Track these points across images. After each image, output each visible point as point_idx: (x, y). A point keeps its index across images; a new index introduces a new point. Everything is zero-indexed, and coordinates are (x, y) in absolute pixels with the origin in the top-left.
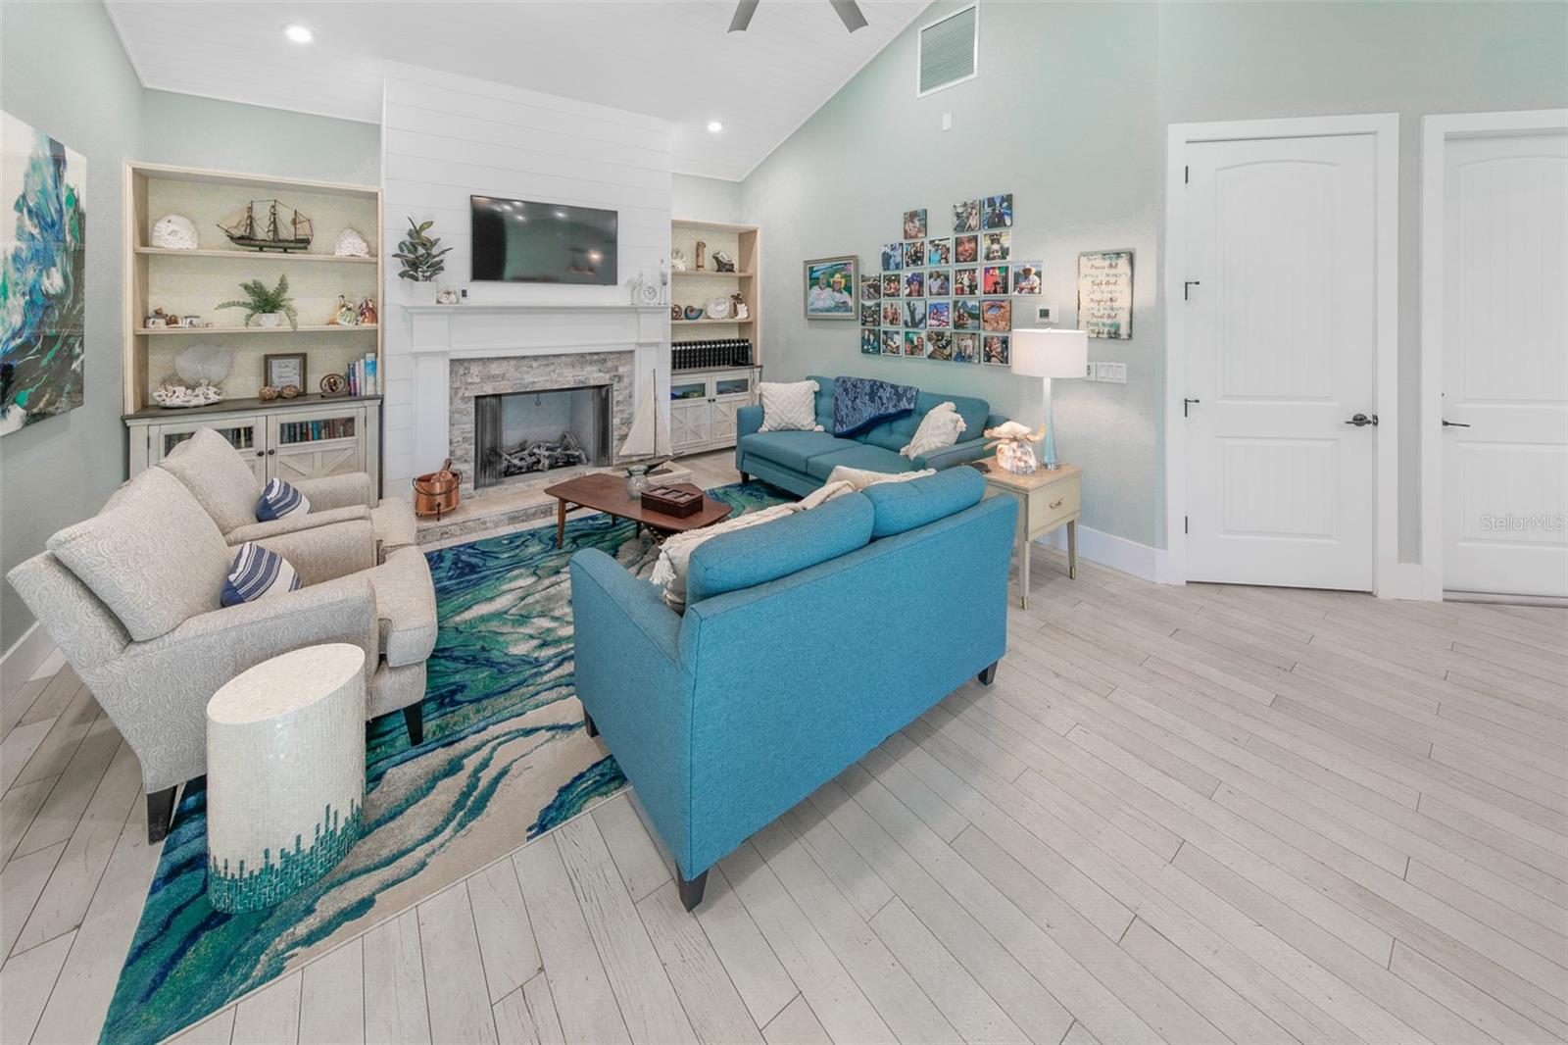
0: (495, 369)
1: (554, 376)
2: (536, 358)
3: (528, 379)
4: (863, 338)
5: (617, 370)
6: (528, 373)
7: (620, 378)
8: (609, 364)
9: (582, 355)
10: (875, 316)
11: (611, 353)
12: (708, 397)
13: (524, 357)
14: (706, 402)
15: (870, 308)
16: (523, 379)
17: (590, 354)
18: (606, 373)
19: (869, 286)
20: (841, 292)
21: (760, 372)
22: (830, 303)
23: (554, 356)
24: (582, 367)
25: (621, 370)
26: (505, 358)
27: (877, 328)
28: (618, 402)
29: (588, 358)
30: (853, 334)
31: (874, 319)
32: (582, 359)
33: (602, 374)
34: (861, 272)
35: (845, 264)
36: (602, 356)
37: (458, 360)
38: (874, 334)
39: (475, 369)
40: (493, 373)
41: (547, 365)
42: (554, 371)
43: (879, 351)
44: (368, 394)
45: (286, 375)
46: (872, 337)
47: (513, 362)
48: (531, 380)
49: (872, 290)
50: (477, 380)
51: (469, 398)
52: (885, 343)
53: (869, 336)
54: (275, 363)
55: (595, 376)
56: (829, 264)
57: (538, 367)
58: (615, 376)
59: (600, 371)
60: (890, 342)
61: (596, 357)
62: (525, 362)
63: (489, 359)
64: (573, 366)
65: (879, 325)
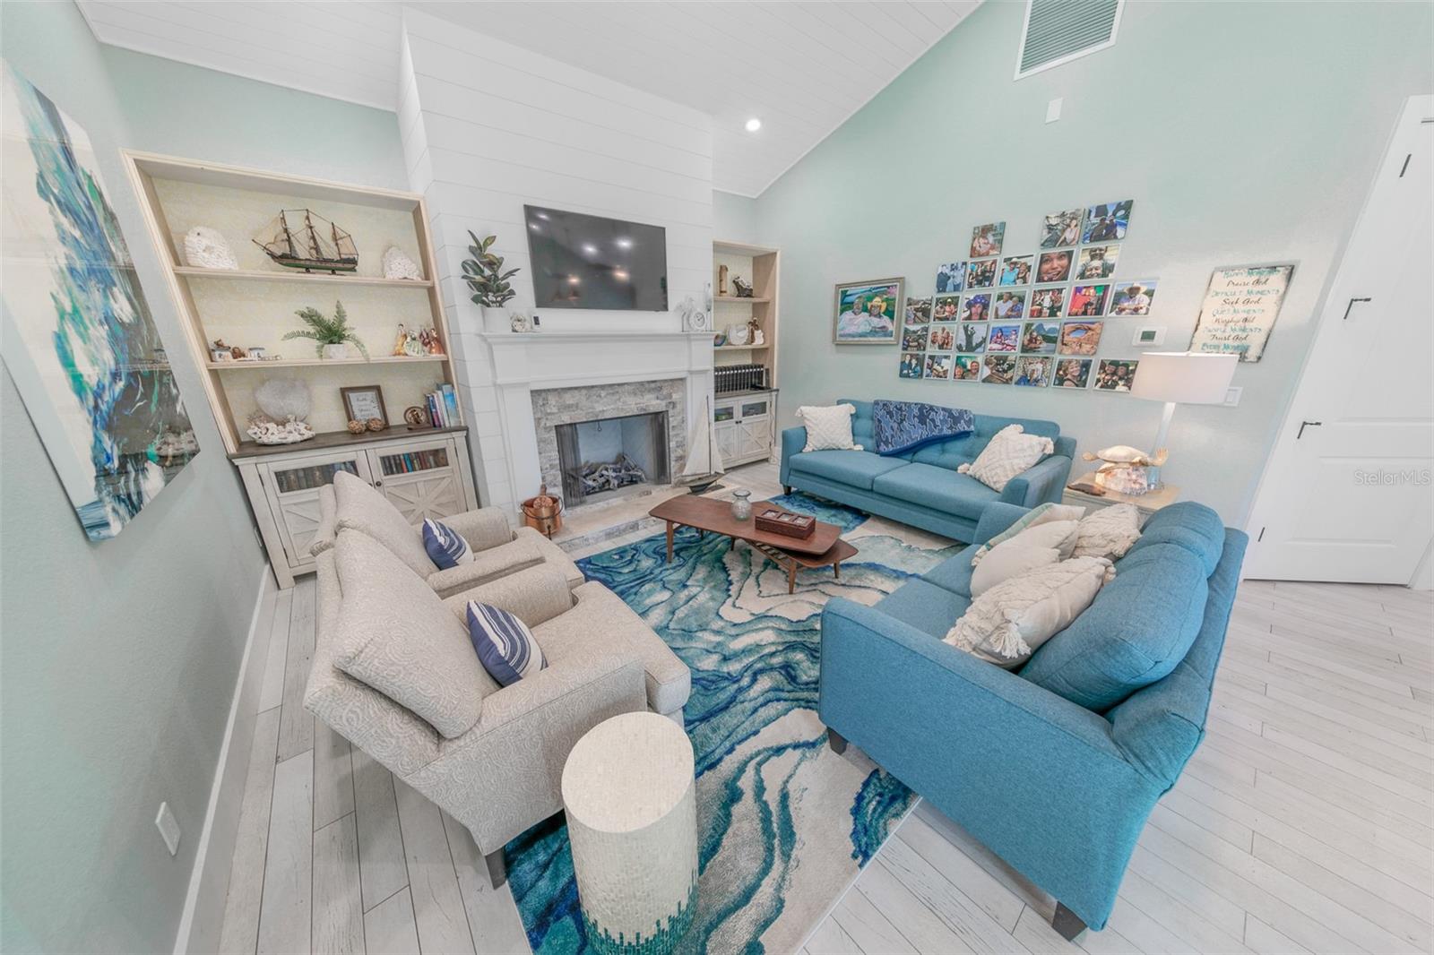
0: (569, 399)
1: (620, 404)
2: (603, 387)
3: (599, 408)
4: (903, 363)
5: (671, 397)
6: (598, 402)
7: (674, 404)
8: (665, 392)
9: (642, 383)
10: (921, 341)
11: (666, 381)
12: (735, 419)
13: (593, 387)
14: (735, 424)
15: (915, 332)
16: (593, 408)
17: (648, 382)
18: (662, 400)
19: (917, 310)
20: (880, 317)
21: (777, 395)
22: (865, 328)
23: (619, 385)
24: (642, 395)
25: (675, 396)
26: (576, 388)
27: (921, 353)
28: (673, 427)
29: (647, 386)
30: (892, 358)
31: (919, 344)
32: (643, 387)
33: (658, 401)
34: (907, 295)
35: (888, 287)
36: (658, 384)
37: (537, 391)
38: (917, 359)
39: (552, 400)
40: (568, 403)
41: (613, 394)
42: (619, 399)
43: (921, 375)
44: (452, 425)
45: (365, 408)
46: (914, 362)
47: (584, 392)
48: (601, 409)
49: (920, 314)
50: (555, 410)
51: (550, 427)
52: (930, 367)
53: (910, 360)
54: (353, 396)
55: (653, 403)
56: (868, 287)
57: (605, 397)
58: (670, 403)
59: (658, 398)
60: (935, 366)
61: (653, 385)
62: (594, 391)
63: (563, 389)
64: (635, 394)
65: (924, 349)
